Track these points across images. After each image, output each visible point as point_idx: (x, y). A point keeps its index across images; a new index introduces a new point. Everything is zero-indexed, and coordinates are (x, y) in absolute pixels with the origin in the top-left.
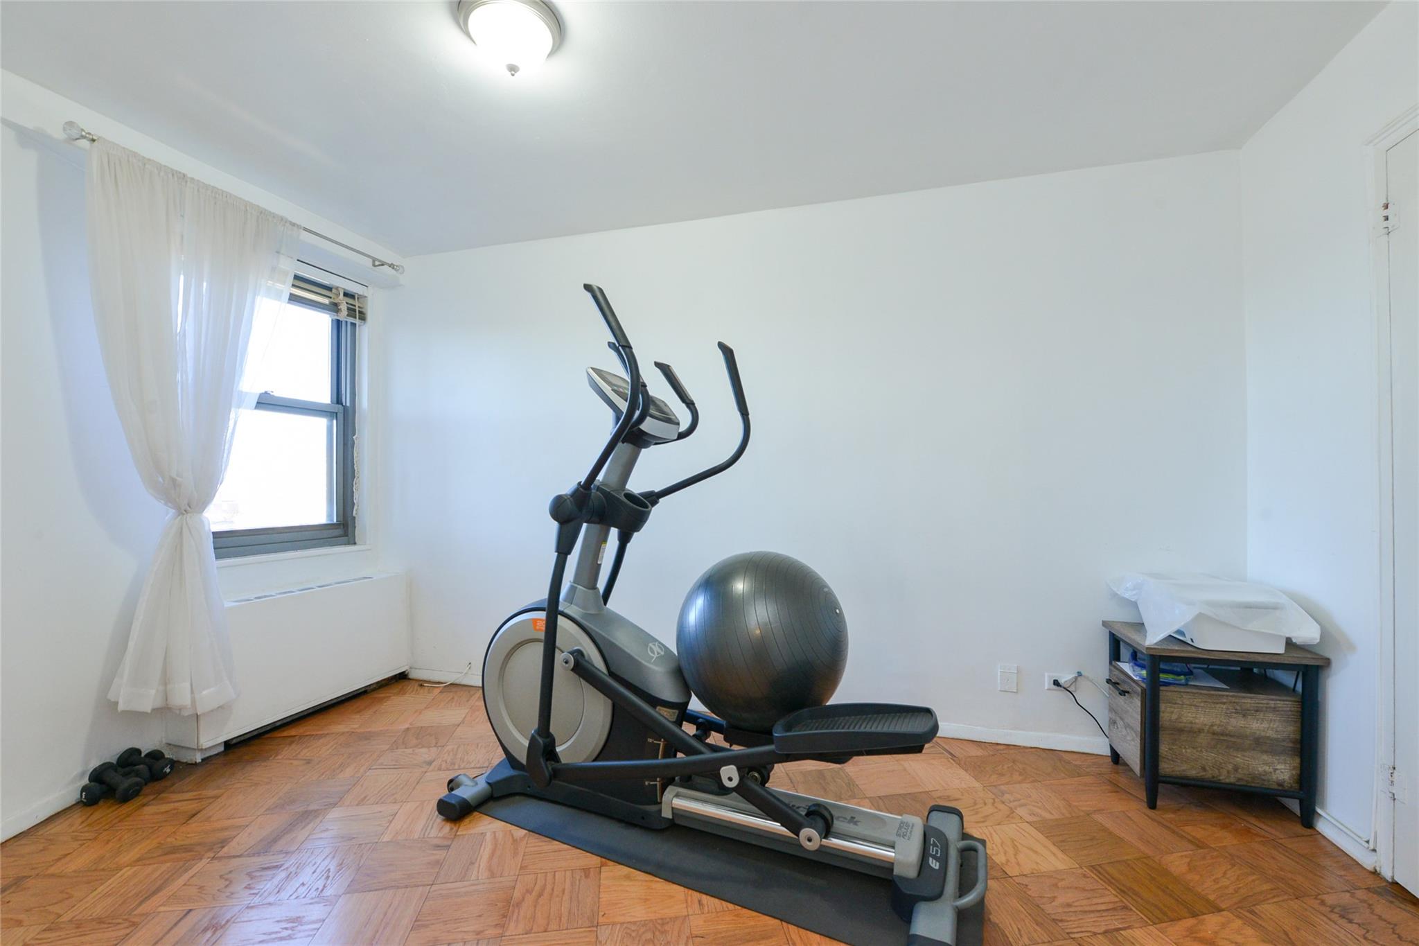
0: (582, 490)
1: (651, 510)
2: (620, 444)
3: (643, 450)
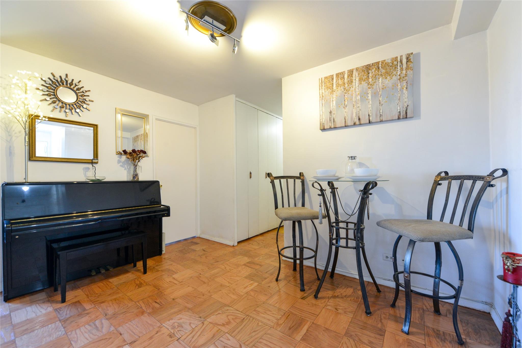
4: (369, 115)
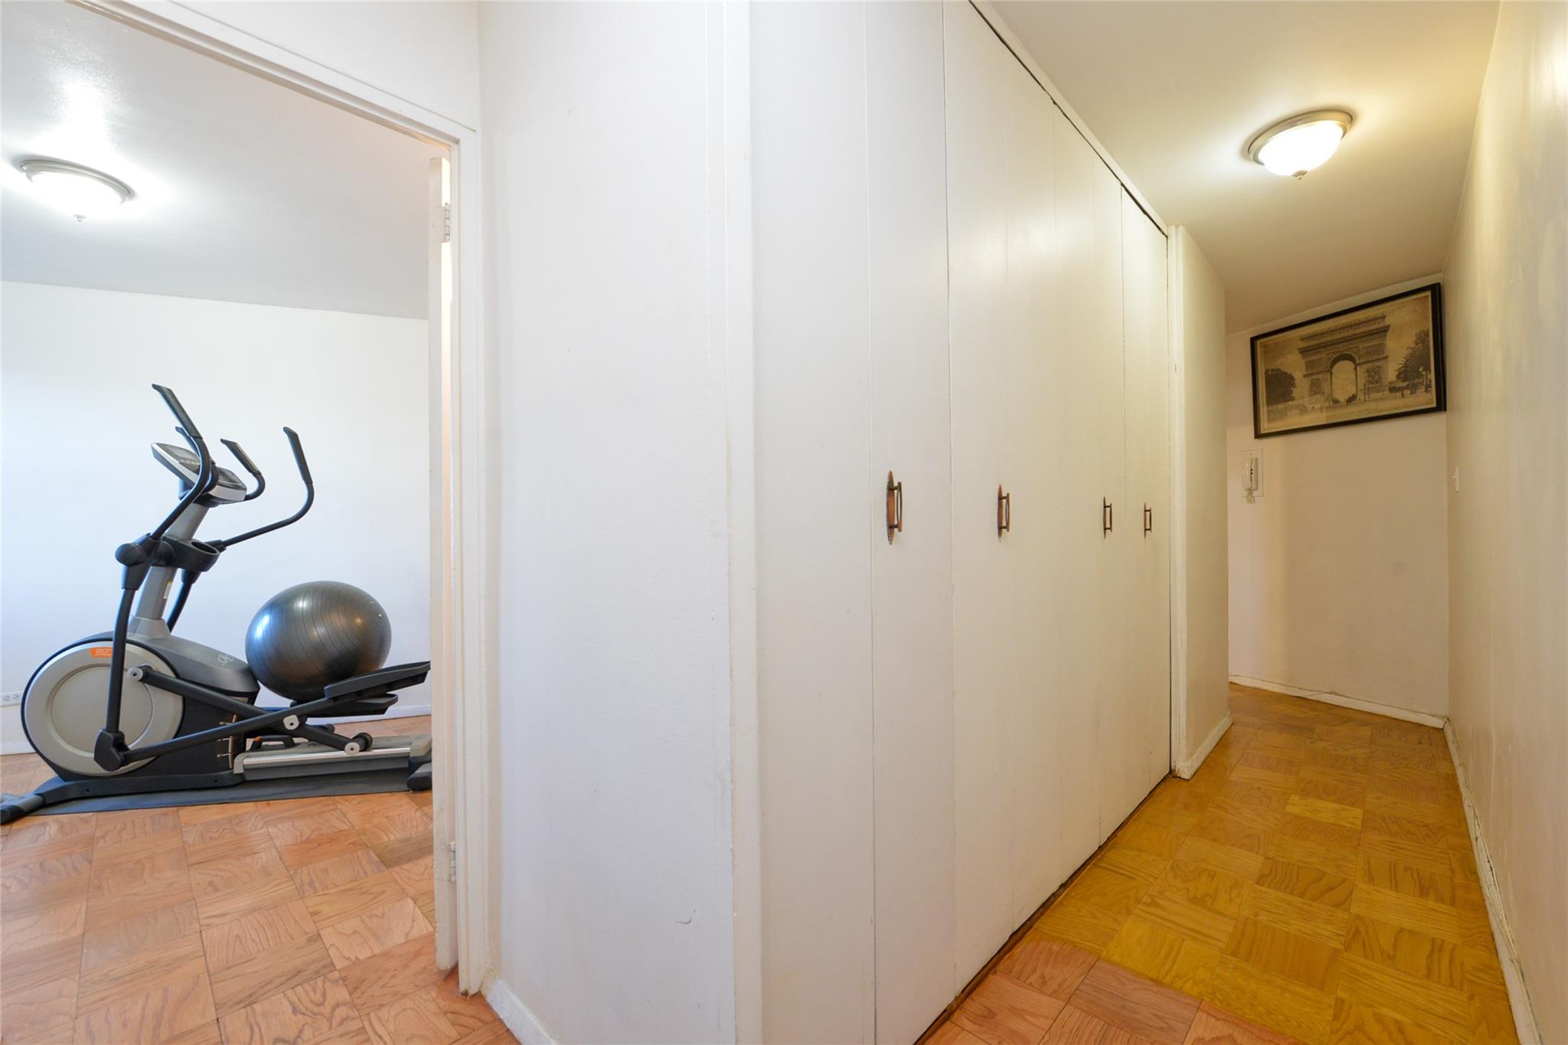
0: (150, 539)
1: (218, 556)
2: (192, 505)
3: (211, 509)
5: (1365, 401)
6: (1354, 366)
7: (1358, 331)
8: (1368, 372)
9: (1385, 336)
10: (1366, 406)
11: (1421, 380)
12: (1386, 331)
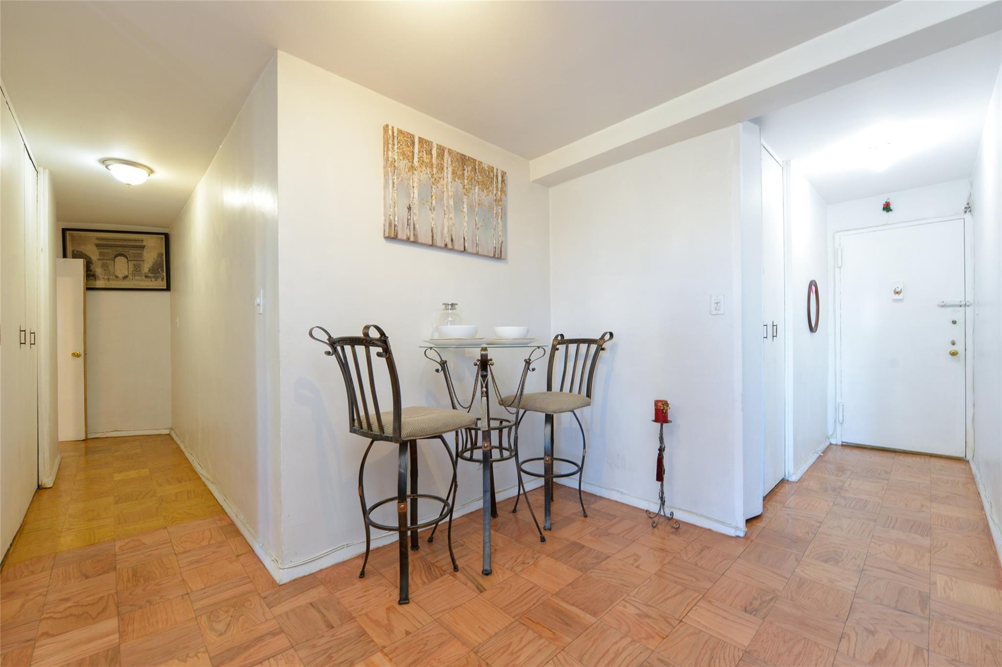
4: (464, 238)
5: (133, 279)
6: (127, 261)
7: (130, 244)
8: (134, 265)
9: (143, 250)
10: (133, 282)
11: (159, 275)
12: (144, 248)
